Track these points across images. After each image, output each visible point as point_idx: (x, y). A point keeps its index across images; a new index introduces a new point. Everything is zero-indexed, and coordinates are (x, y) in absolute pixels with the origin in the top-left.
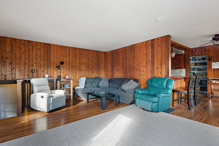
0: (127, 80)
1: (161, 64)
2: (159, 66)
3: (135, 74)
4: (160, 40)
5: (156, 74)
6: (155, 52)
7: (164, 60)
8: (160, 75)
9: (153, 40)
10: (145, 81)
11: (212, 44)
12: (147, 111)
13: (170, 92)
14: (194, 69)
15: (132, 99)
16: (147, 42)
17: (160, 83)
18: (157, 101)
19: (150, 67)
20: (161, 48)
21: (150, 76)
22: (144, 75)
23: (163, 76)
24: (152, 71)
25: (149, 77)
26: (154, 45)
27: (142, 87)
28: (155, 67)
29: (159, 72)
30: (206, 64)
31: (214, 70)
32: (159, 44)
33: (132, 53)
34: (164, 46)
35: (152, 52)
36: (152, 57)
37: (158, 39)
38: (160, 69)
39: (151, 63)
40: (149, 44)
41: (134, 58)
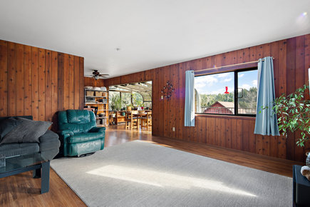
1: (74, 92)
2: (71, 95)
4: (72, 59)
5: (65, 106)
6: (65, 73)
7: (77, 88)
8: (71, 107)
9: (60, 54)
10: (44, 118)
16: (49, 52)
20: (74, 70)
23: (77, 108)
24: (59, 101)
28: (65, 95)
29: (71, 102)
32: (72, 64)
34: (77, 69)
35: (58, 71)
36: (58, 80)
37: (69, 56)
38: (72, 99)
39: (56, 88)
40: (54, 57)
41: (14, 72)
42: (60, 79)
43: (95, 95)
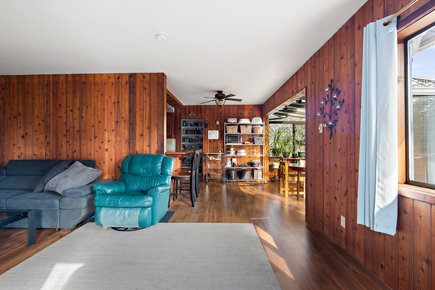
0: (65, 165)
1: (149, 128)
2: (146, 132)
3: (84, 149)
4: (147, 78)
5: (138, 148)
6: (138, 102)
7: (154, 121)
8: (146, 150)
9: (132, 76)
10: (113, 163)
11: (214, 103)
12: (126, 229)
13: (169, 181)
14: (184, 139)
15: (84, 213)
16: (119, 76)
17: (150, 166)
18: (150, 204)
19: (125, 132)
20: (150, 95)
21: (124, 152)
22: (111, 149)
23: (153, 152)
24: (131, 141)
25: (124, 155)
26: (134, 87)
27: (106, 177)
28: (138, 133)
29: (146, 143)
30: (198, 132)
31: (210, 141)
32: (146, 86)
33: (78, 95)
34: (154, 93)
35: (130, 100)
36: (130, 111)
37: (144, 75)
38: (146, 138)
39: (127, 123)
40: (124, 82)
41: (85, 108)
42: (132, 110)
43: (239, 130)
